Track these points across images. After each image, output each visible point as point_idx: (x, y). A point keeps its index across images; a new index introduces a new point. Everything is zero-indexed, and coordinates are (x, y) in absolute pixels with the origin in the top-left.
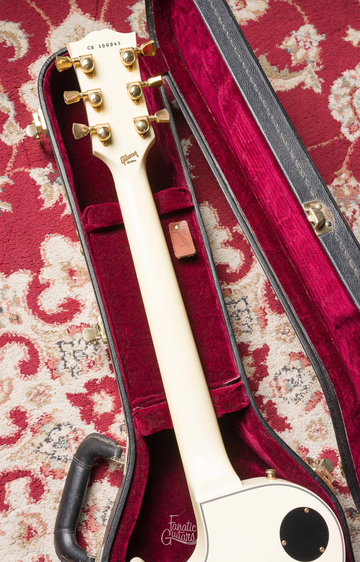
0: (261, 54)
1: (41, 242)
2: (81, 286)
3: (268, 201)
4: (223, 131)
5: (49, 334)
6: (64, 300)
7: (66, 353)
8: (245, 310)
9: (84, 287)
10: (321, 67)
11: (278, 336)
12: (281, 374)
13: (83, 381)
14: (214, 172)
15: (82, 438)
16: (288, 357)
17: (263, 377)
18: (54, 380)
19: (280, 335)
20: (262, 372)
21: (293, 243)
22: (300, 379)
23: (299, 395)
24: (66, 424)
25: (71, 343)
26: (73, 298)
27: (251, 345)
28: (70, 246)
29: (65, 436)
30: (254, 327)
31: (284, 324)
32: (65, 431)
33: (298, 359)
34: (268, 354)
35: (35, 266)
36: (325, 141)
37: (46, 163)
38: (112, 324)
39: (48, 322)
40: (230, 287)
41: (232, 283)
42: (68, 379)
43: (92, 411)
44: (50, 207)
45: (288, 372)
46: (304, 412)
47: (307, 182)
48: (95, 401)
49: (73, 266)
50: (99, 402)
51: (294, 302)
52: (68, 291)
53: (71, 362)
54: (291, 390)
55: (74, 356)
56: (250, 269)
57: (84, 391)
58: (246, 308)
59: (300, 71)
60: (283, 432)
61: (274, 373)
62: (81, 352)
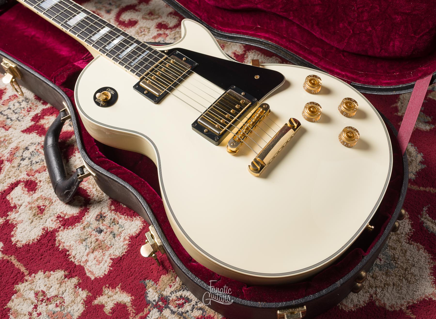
7: (8, 115)
11: (139, 35)
13: (29, 119)
16: (152, 39)
18: (8, 130)
24: (30, 145)
25: (9, 108)
29: (34, 150)
31: (139, 29)
33: (159, 37)
42: (18, 125)
43: (44, 129)
48: (43, 124)
53: (14, 116)
55: (14, 113)
57: (33, 123)
62: (18, 109)
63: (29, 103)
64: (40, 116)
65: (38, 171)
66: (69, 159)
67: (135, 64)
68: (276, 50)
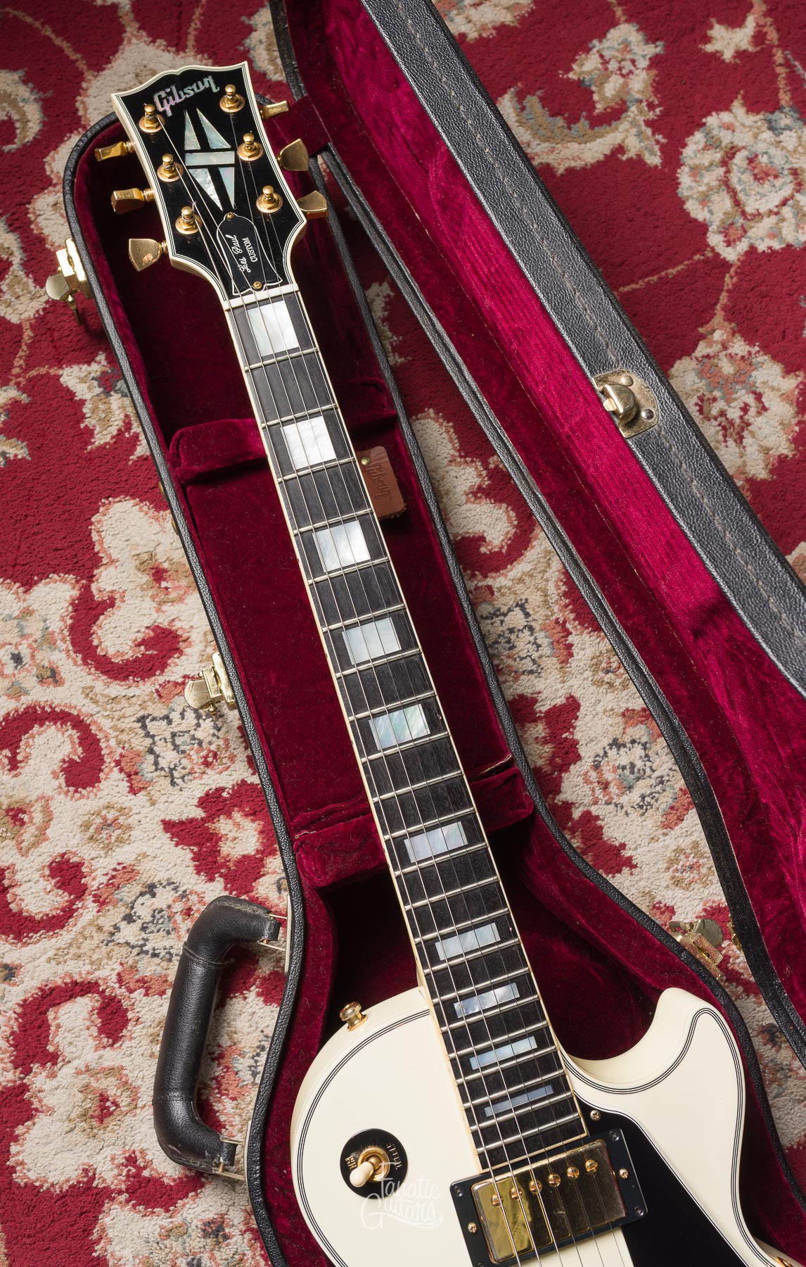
0: (529, 93)
1: (93, 515)
2: (180, 599)
3: (540, 389)
4: (446, 256)
5: (119, 702)
6: (147, 631)
7: (156, 738)
8: (525, 627)
9: (186, 601)
10: (658, 110)
11: (596, 677)
12: (607, 757)
13: (194, 793)
14: (433, 341)
15: (199, 909)
16: (620, 719)
17: (569, 765)
18: (135, 794)
19: (601, 674)
20: (567, 753)
21: (597, 469)
22: (648, 764)
23: (649, 796)
24: (165, 883)
25: (167, 718)
26: (165, 625)
27: (540, 699)
28: (153, 520)
29: (164, 907)
30: (545, 662)
31: (607, 651)
32: (164, 898)
33: (641, 722)
34: (577, 717)
35: (83, 565)
36: (675, 265)
37: (92, 353)
38: (243, 666)
39: (116, 678)
40: (490, 583)
41: (494, 575)
42: (163, 792)
43: (217, 854)
44: (106, 444)
45: (622, 750)
46: (660, 831)
47: (600, 335)
48: (223, 832)
49: (160, 561)
50: (231, 835)
51: (609, 592)
52: (153, 611)
53: (168, 757)
54: (630, 788)
55: (173, 743)
56: (529, 541)
57: (199, 813)
58: (526, 624)
59: (614, 124)
60: (618, 875)
61: (593, 754)
62: (186, 735)
63: (220, 734)
65: (145, 985)
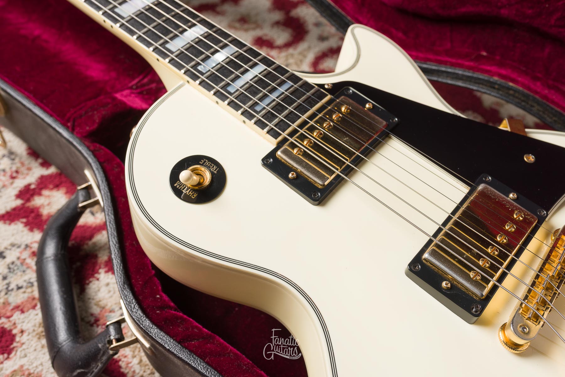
13: (11, 194)
24: (9, 247)
29: (15, 259)
32: (12, 255)
43: (41, 216)
48: (39, 204)
50: (46, 203)
57: (18, 202)
63: (16, 161)
64: (34, 189)
65: (19, 308)
66: (86, 286)
67: (264, 108)
68: (523, 101)
